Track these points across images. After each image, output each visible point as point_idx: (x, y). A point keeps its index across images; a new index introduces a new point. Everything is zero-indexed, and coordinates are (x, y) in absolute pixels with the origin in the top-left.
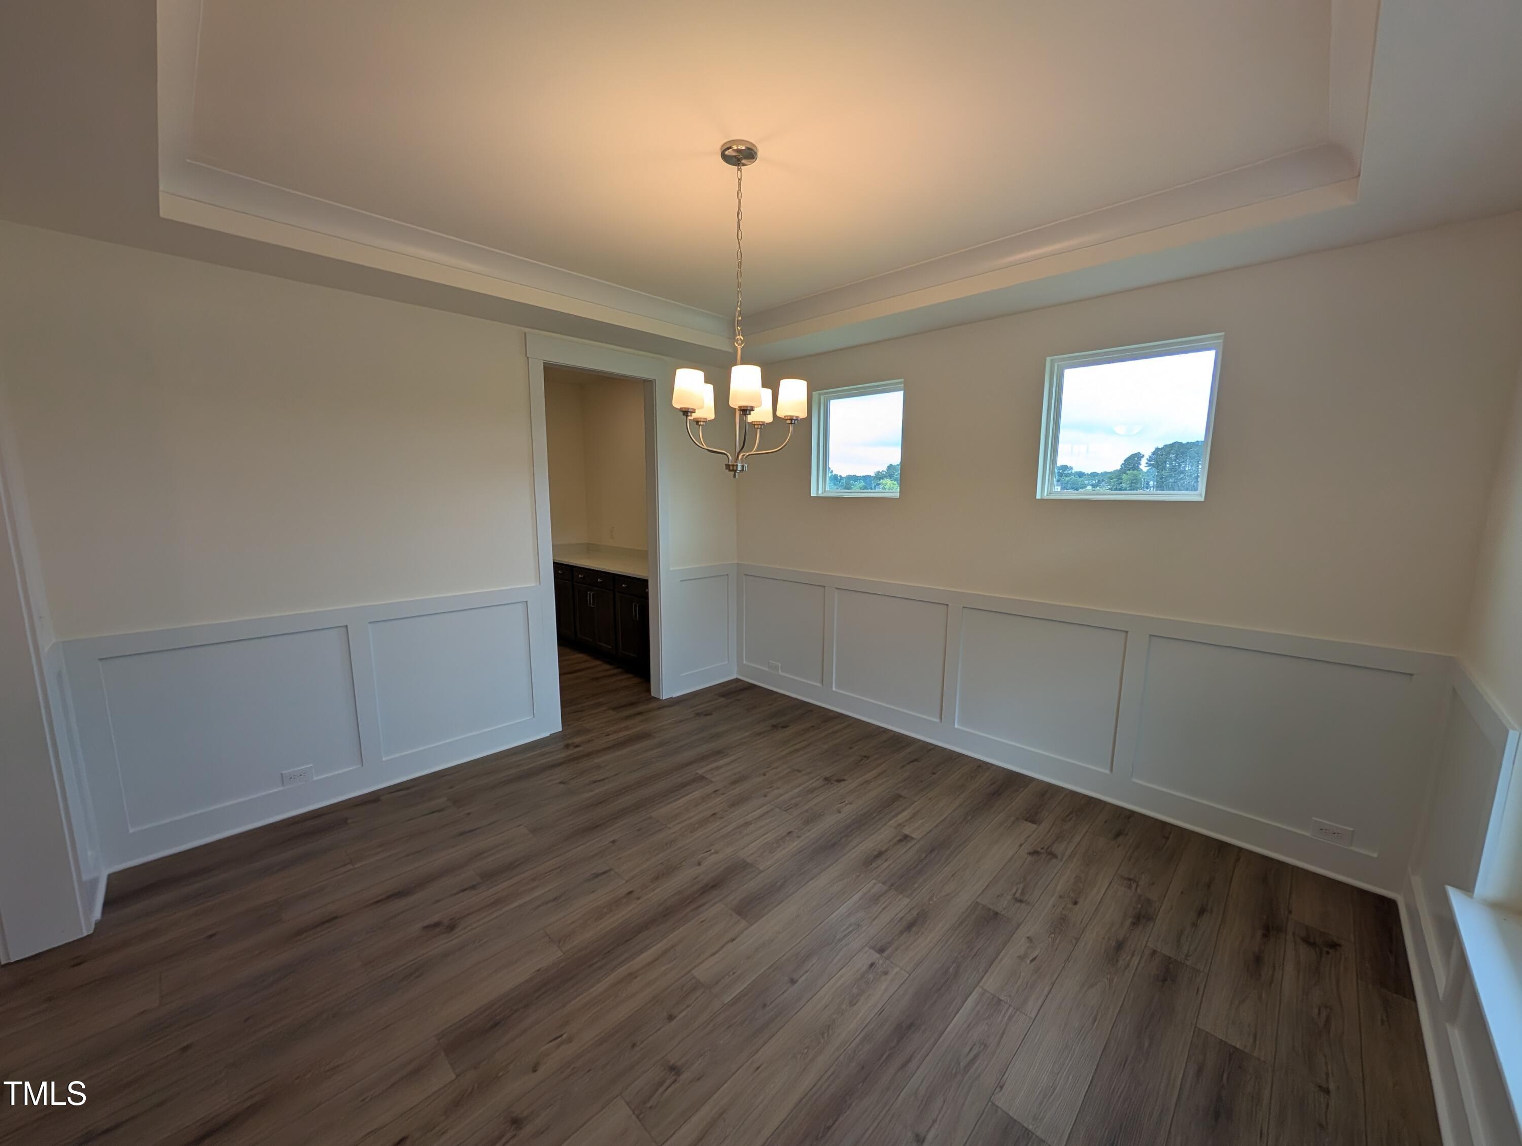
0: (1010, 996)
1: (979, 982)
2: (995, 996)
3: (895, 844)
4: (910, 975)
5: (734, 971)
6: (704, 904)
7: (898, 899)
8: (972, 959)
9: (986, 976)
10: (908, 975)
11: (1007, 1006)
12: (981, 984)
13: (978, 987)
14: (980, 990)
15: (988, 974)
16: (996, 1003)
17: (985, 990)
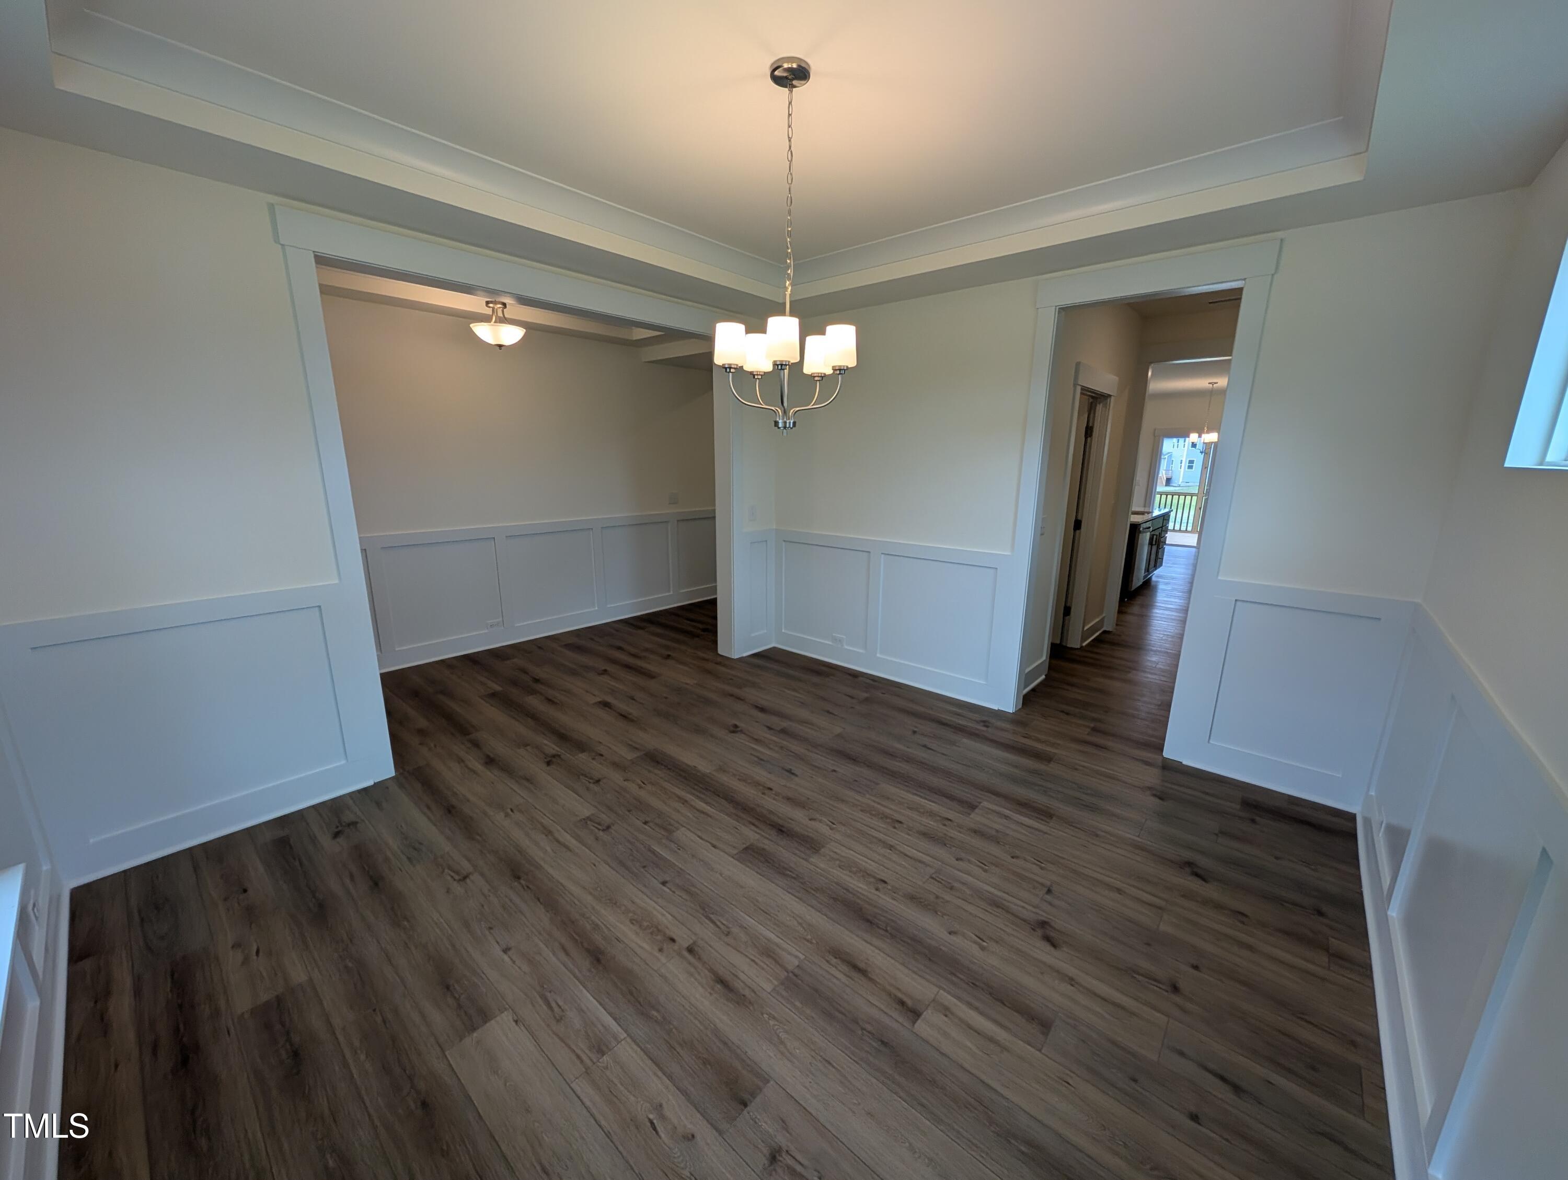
0: (607, 1068)
1: (631, 1038)
2: (610, 1050)
3: (890, 994)
4: (656, 971)
5: (681, 849)
6: (757, 827)
7: (771, 978)
8: (664, 1039)
9: (639, 1050)
10: (655, 968)
11: (595, 1060)
12: (629, 1040)
13: (625, 1035)
14: (622, 1037)
15: (642, 1053)
16: (600, 1048)
17: (620, 1042)
